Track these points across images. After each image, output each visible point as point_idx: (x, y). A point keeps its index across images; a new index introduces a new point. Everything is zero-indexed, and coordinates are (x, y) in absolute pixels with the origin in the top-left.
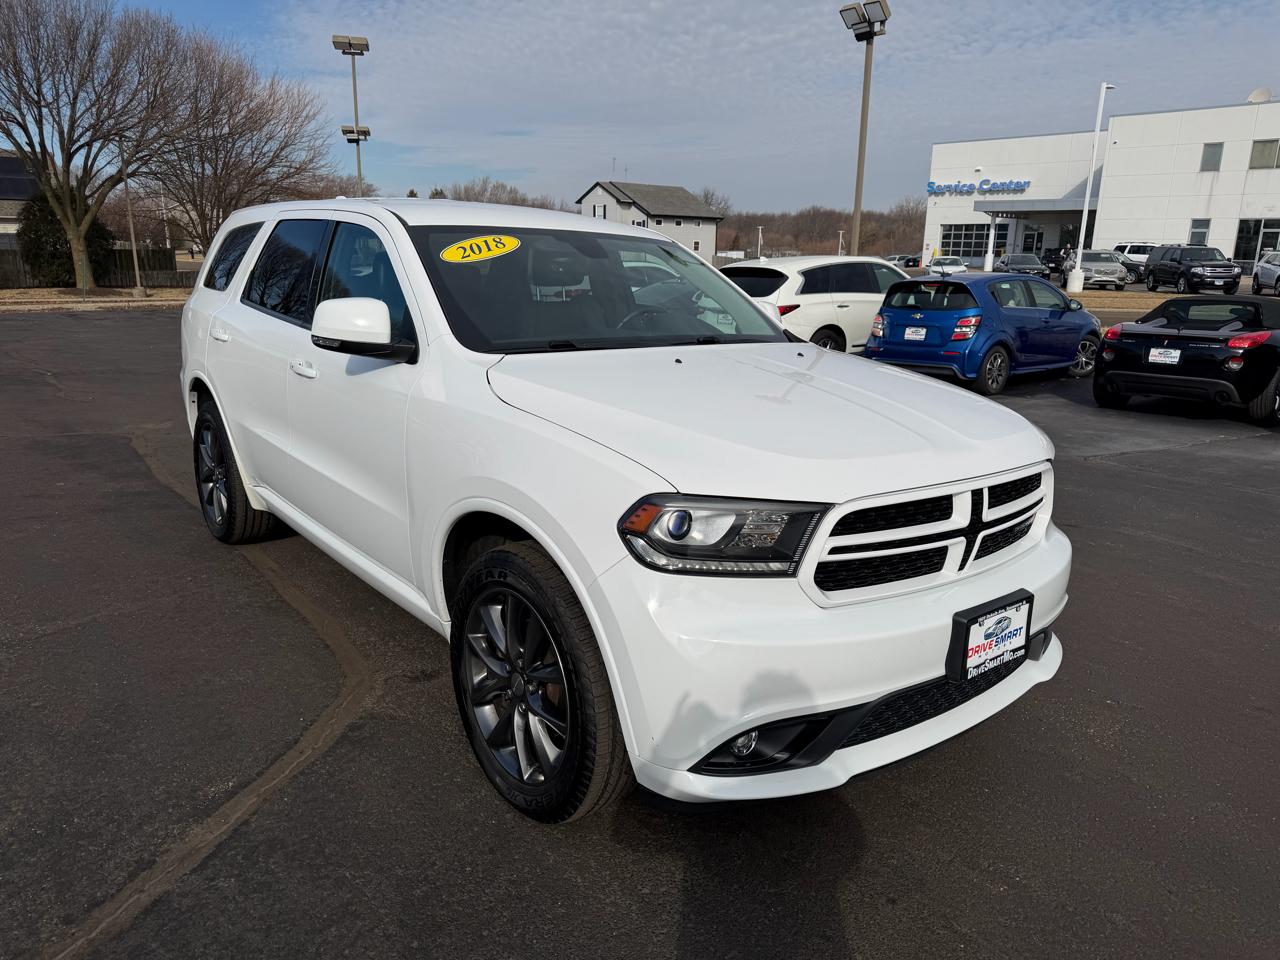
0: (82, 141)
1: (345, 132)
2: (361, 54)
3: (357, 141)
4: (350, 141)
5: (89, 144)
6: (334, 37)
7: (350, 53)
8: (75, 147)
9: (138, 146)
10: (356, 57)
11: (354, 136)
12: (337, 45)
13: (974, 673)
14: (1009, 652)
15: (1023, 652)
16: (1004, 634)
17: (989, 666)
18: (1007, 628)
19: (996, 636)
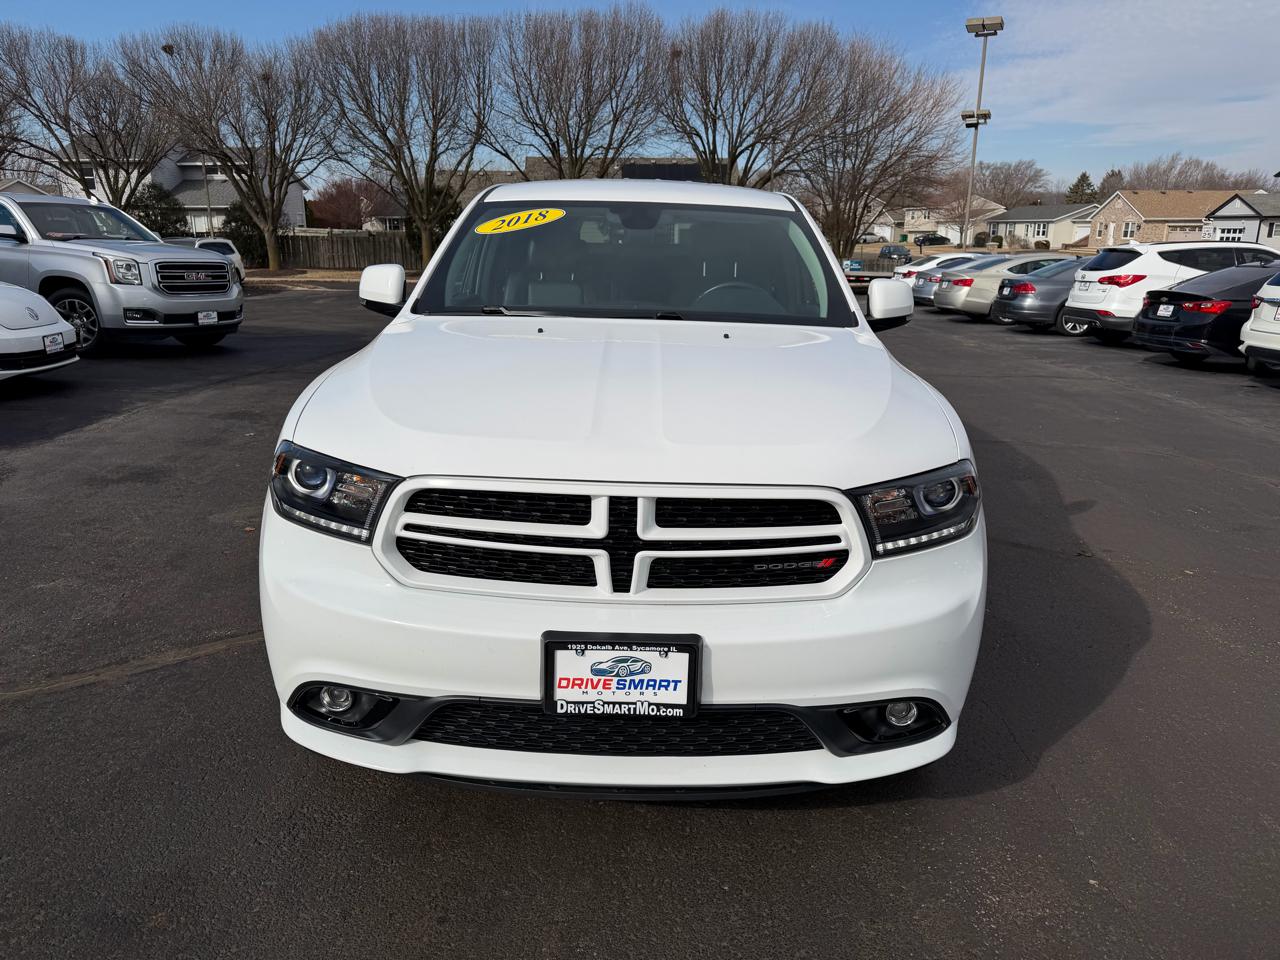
0: (745, 145)
1: (965, 117)
2: (995, 34)
3: (975, 126)
4: (968, 126)
5: (753, 146)
6: (968, 20)
7: (982, 35)
8: (739, 150)
9: (787, 147)
10: (989, 38)
11: (973, 121)
12: (970, 28)
13: (571, 709)
14: (650, 704)
15: (679, 712)
16: (637, 678)
17: (609, 709)
18: (643, 672)
19: (617, 675)
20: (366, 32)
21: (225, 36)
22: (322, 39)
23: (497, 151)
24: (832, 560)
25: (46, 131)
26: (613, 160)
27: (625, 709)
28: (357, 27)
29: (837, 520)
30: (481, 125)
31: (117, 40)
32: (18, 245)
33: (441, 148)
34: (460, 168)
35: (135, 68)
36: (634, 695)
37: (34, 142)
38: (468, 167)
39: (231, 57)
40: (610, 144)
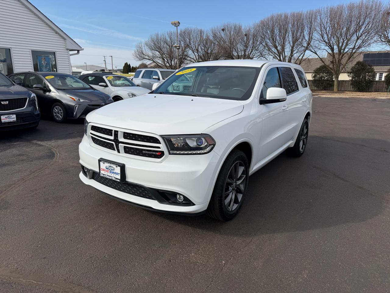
13: (102, 175)
14: (115, 178)
15: (119, 181)
16: (113, 171)
17: (108, 177)
18: (113, 170)
19: (109, 170)
20: (274, 19)
21: (237, 25)
22: (262, 22)
23: (312, 51)
24: (160, 153)
25: (193, 53)
26: (355, 52)
27: (110, 178)
28: (272, 18)
29: (160, 143)
30: (309, 44)
31: (211, 28)
32: (158, 81)
33: (294, 52)
34: (300, 58)
35: (215, 36)
36: (112, 175)
37: (190, 56)
38: (302, 57)
39: (238, 30)
40: (355, 47)
